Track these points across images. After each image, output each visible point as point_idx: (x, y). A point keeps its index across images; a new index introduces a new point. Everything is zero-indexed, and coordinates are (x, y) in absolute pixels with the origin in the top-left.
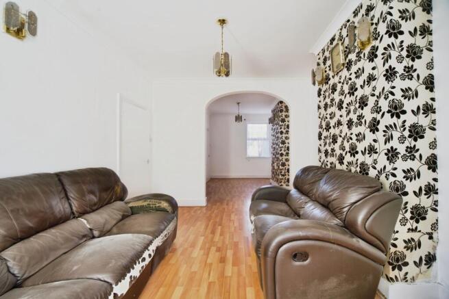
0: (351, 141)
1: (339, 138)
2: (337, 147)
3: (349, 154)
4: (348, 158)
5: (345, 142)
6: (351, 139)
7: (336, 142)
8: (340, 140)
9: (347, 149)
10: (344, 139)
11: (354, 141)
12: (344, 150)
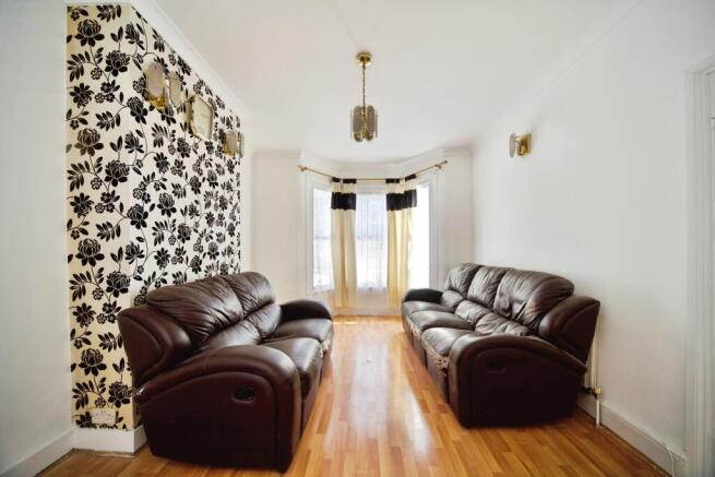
0: (211, 241)
1: (193, 232)
2: (189, 246)
3: (208, 256)
4: (207, 261)
5: (203, 240)
6: (211, 237)
7: (188, 239)
8: (194, 237)
9: (206, 250)
10: (201, 236)
11: (215, 240)
12: (201, 251)
